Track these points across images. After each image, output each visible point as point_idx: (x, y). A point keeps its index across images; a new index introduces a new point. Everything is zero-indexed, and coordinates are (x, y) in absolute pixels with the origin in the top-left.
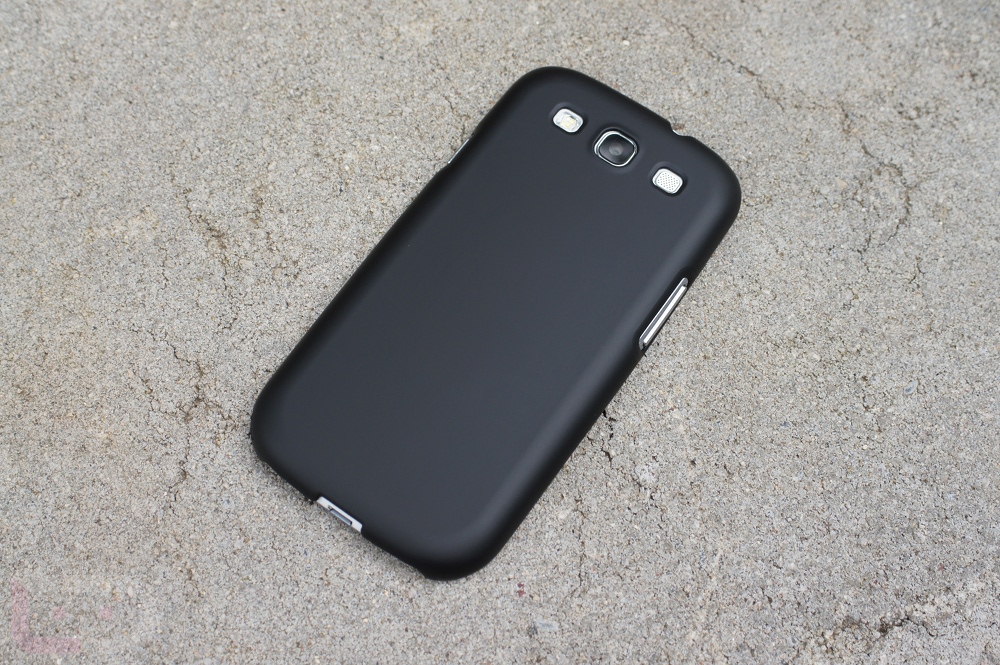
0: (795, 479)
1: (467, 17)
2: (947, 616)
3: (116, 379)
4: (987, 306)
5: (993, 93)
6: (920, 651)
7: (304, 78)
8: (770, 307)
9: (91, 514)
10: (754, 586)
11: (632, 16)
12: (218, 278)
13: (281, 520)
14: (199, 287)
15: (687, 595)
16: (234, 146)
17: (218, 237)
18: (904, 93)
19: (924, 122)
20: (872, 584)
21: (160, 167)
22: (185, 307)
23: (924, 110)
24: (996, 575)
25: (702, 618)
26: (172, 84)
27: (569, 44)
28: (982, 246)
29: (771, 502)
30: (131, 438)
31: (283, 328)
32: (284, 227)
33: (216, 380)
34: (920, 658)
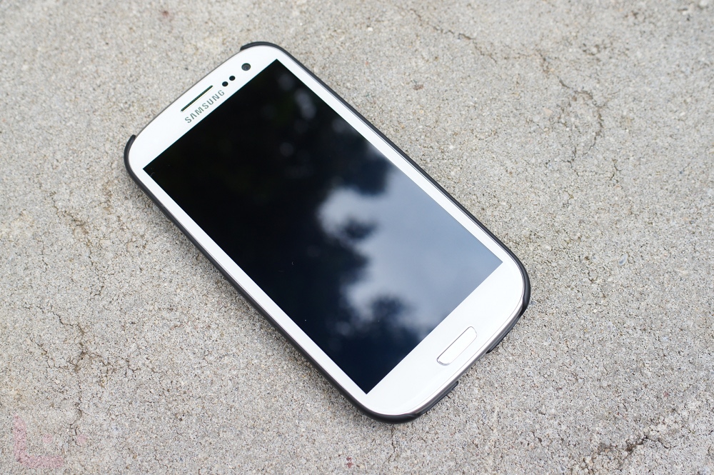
0: (545, 344)
1: (247, 28)
2: (676, 431)
3: (18, 347)
4: (671, 189)
5: (652, 26)
6: (659, 461)
7: (130, 94)
8: (507, 215)
9: (13, 455)
10: (526, 431)
11: (372, 8)
12: (85, 257)
13: (159, 437)
14: (71, 266)
15: (477, 446)
16: (83, 154)
17: (81, 225)
18: (585, 35)
19: (603, 55)
20: (616, 416)
21: (29, 179)
22: (63, 283)
23: (602, 46)
24: (708, 393)
25: (490, 462)
26: (30, 114)
27: (327, 36)
28: (660, 143)
29: (530, 364)
30: (36, 391)
31: (140, 288)
32: (130, 210)
33: (94, 336)
34: (661, 467)
